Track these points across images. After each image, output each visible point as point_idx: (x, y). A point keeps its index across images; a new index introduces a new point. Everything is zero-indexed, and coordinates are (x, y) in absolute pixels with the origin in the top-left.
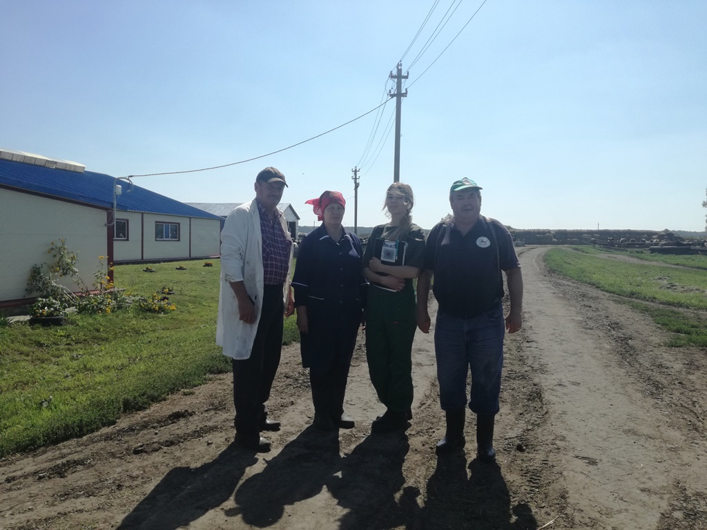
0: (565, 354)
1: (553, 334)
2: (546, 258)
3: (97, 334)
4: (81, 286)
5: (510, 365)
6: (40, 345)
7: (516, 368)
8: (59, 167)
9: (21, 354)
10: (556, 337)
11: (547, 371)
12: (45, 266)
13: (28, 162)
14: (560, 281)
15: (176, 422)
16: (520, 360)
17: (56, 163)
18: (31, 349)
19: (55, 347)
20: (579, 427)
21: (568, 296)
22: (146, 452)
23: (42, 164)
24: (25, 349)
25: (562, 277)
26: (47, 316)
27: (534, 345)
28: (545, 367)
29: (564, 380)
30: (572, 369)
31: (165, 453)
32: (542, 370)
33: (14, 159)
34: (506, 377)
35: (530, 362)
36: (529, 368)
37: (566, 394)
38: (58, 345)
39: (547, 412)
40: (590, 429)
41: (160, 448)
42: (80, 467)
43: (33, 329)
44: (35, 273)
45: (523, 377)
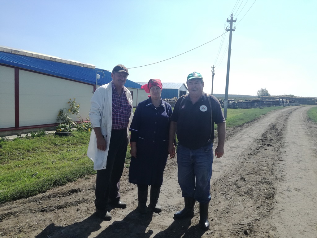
0: (299, 170)
1: (296, 157)
2: (308, 112)
3: (82, 141)
4: (80, 119)
5: (264, 174)
6: (56, 145)
7: (267, 176)
8: (85, 67)
9: (46, 148)
10: (298, 158)
11: (283, 180)
12: (65, 110)
13: (72, 64)
14: (312, 125)
15: (71, 195)
16: (272, 172)
17: (83, 65)
18: (51, 146)
19: (62, 146)
20: (288, 222)
21: (313, 134)
22: (46, 211)
23: (78, 65)
24: (49, 146)
25: (314, 123)
26: (62, 132)
27: (283, 162)
28: (284, 178)
29: (291, 187)
30: (299, 179)
31: (55, 213)
32: (281, 179)
33: (67, 63)
34: (259, 182)
35: (276, 173)
36: (275, 177)
37: (288, 197)
38: (64, 145)
39: (272, 208)
40: (295, 223)
41: (54, 210)
42: (12, 216)
43: (55, 137)
44: (61, 112)
45: (269, 183)
